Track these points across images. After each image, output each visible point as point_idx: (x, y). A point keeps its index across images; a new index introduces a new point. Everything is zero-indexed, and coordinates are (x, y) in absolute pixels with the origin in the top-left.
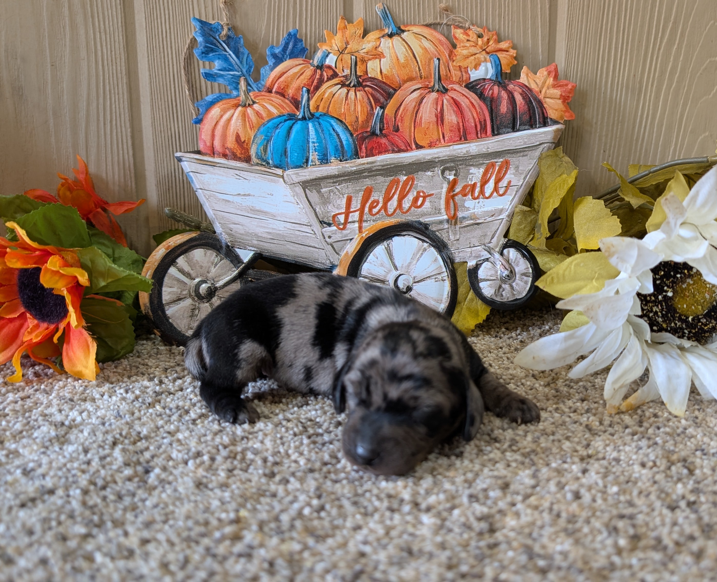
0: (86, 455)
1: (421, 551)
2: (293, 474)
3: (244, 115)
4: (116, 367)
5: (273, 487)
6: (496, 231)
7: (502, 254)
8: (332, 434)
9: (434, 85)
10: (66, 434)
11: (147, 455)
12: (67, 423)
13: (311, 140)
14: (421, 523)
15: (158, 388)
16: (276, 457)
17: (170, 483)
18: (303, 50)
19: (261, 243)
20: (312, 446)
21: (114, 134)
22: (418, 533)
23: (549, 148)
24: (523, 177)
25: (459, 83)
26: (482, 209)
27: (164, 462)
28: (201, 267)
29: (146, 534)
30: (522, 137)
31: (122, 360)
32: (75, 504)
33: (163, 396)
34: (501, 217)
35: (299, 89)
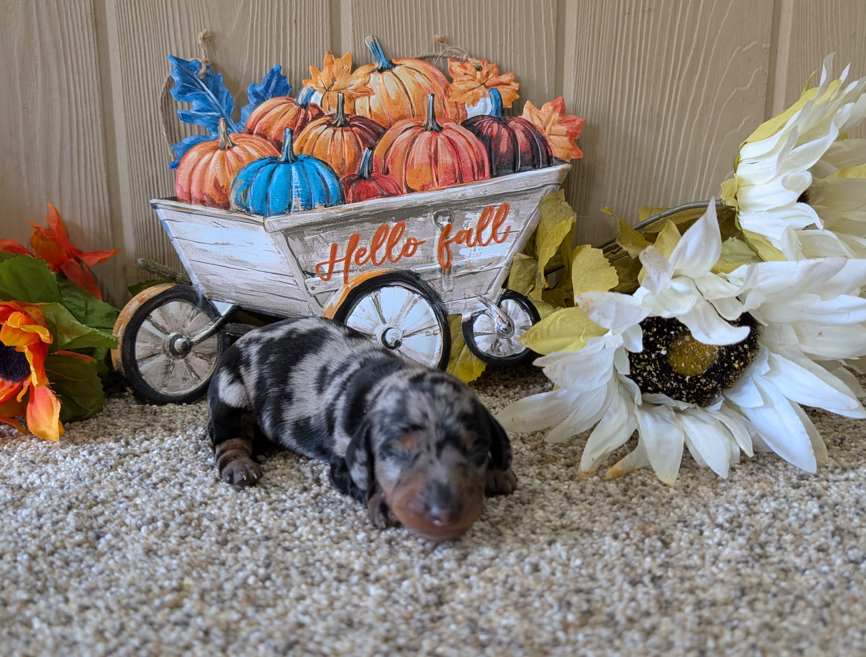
0: (39, 520)
1: (361, 623)
2: (246, 542)
3: (223, 159)
4: (83, 427)
5: (223, 555)
6: (493, 281)
7: (499, 305)
8: (295, 500)
9: (428, 124)
10: (22, 497)
11: (101, 520)
12: (24, 486)
13: (294, 185)
14: (368, 594)
15: (122, 450)
16: (231, 524)
17: (119, 549)
18: (287, 88)
19: (240, 295)
20: (271, 513)
21: (89, 179)
22: (362, 604)
23: (553, 191)
24: (524, 221)
25: (455, 121)
26: (479, 258)
27: (117, 528)
28: (177, 321)
29: (86, 601)
30: (523, 178)
31: (91, 420)
32: (21, 570)
33: (127, 458)
34: (499, 265)
35: (282, 130)
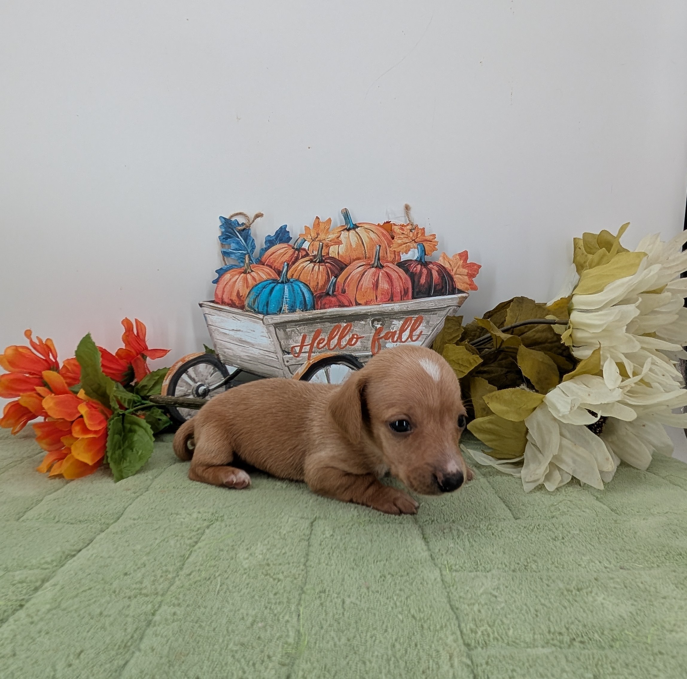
3: (246, 280)
9: (374, 263)
13: (285, 297)
18: (289, 238)
19: (243, 363)
23: (454, 310)
24: (431, 329)
25: (392, 262)
28: (202, 375)
30: (434, 301)
35: (282, 263)
